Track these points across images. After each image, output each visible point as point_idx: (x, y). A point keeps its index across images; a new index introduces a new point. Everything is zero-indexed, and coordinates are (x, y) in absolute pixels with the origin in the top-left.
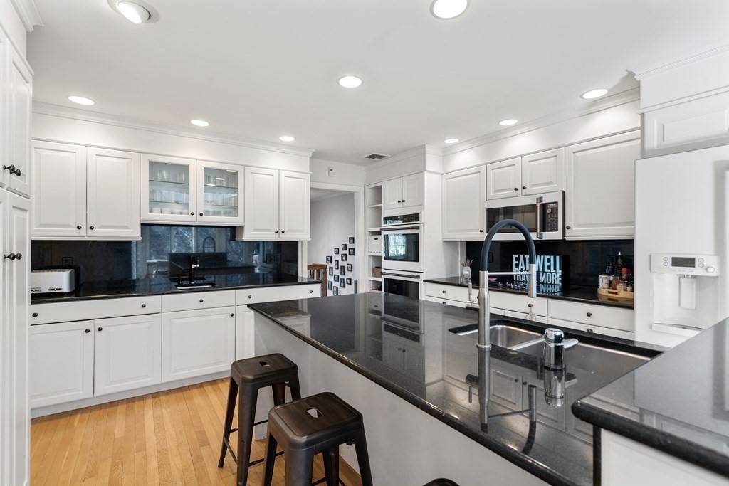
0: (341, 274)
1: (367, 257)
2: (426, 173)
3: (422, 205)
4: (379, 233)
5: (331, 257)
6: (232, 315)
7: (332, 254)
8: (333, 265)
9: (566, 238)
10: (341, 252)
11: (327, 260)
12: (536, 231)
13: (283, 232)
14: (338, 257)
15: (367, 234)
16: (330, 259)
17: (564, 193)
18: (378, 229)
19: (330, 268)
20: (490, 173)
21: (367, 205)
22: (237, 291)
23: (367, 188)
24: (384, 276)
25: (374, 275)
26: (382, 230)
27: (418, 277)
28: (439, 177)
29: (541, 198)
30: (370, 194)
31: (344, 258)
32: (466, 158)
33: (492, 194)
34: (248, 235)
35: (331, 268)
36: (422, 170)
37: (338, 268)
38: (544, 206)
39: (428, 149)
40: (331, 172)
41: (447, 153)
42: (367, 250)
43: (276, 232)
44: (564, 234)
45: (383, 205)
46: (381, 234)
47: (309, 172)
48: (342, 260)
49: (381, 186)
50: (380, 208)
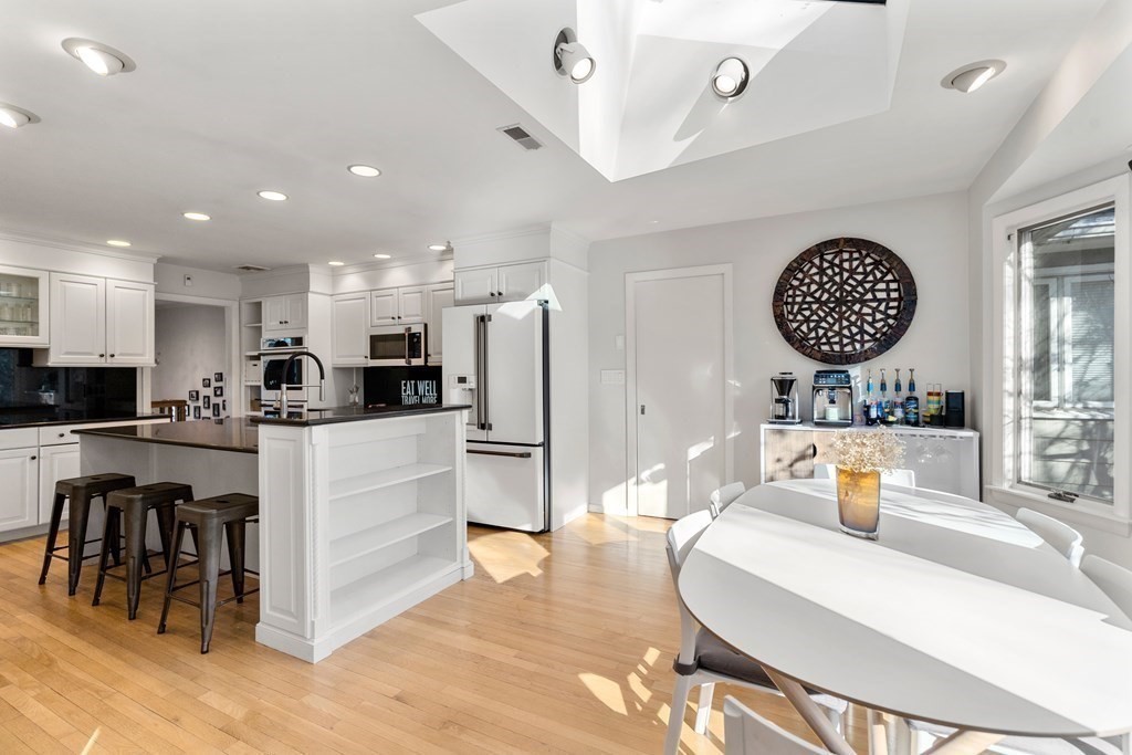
0: (214, 415)
1: (243, 388)
2: (309, 294)
3: (305, 328)
4: (257, 358)
5: (197, 392)
6: (34, 458)
7: (199, 387)
8: (200, 403)
9: (429, 364)
10: (214, 384)
11: (191, 396)
12: (404, 357)
13: (112, 356)
14: (209, 392)
15: (243, 358)
16: (195, 395)
17: (426, 325)
18: (256, 353)
19: (195, 408)
20: (374, 299)
21: (243, 323)
22: (41, 428)
23: (243, 303)
24: (263, 409)
25: (254, 409)
26: (260, 355)
27: (302, 406)
28: (329, 298)
29: (410, 328)
30: (246, 310)
31: (218, 393)
32: (353, 282)
33: (376, 322)
34: (54, 360)
35: (197, 409)
36: (305, 290)
37: (209, 407)
38: (412, 336)
39: (312, 268)
40: (188, 281)
41: (336, 275)
42: (243, 379)
43: (102, 356)
44: (426, 361)
45: (263, 324)
46: (259, 359)
47: (151, 281)
48: (216, 395)
49: (260, 303)
50: (259, 329)
